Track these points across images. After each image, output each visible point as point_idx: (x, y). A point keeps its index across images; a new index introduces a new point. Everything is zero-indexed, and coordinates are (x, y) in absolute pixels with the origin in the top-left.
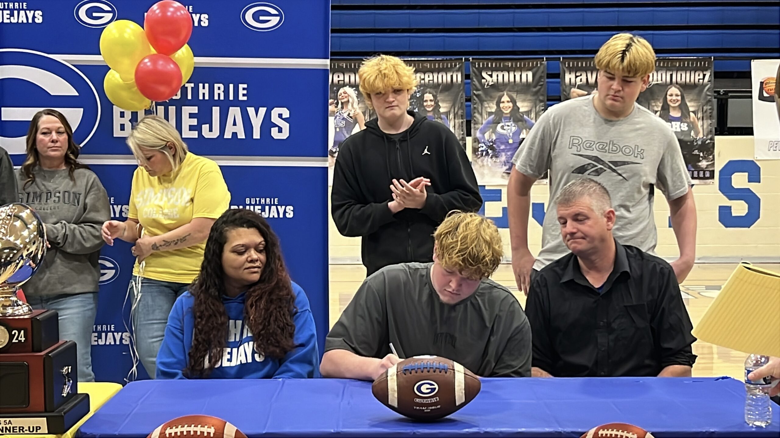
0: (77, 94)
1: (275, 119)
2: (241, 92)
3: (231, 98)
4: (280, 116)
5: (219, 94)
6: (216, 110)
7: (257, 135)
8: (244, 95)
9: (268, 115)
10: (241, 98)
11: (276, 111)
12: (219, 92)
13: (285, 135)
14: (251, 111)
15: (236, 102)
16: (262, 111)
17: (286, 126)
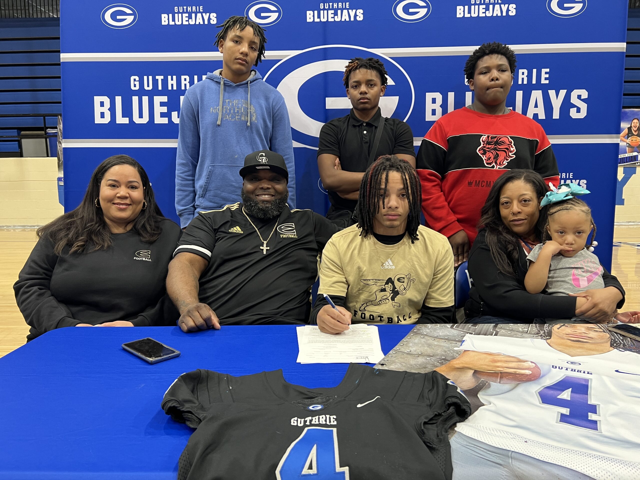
0: (394, 84)
1: (574, 100)
2: (544, 76)
3: (534, 82)
4: (579, 97)
5: (523, 79)
6: (519, 94)
7: (556, 115)
8: (546, 79)
9: (567, 97)
10: (543, 81)
11: (575, 93)
12: (523, 76)
13: (583, 114)
14: (552, 93)
15: (539, 86)
16: (563, 93)
17: (584, 107)
